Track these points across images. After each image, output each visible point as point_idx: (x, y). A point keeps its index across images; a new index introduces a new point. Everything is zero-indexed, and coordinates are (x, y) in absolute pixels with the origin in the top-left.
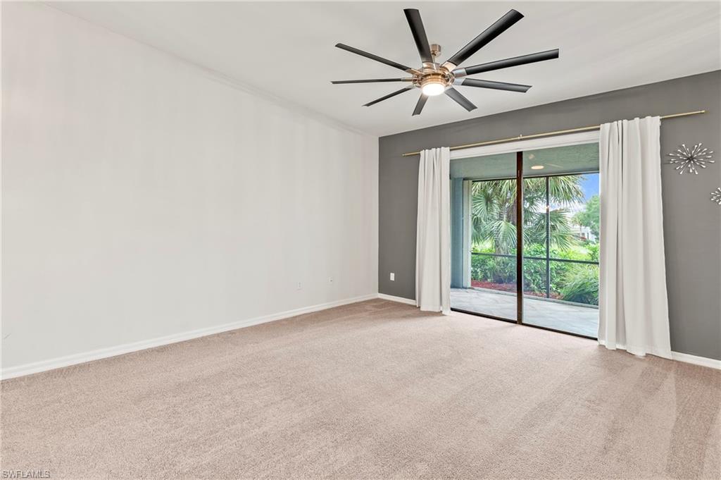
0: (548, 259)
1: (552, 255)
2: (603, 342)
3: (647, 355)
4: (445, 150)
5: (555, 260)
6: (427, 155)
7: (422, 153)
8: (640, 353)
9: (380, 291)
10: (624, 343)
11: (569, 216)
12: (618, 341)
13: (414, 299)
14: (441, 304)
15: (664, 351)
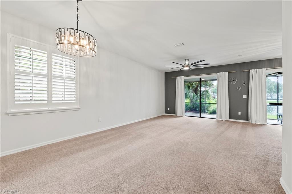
0: (205, 103)
1: (206, 102)
2: (217, 119)
3: (225, 120)
4: (183, 77)
5: (207, 103)
6: (178, 78)
7: (177, 77)
8: (224, 120)
9: (165, 113)
10: (221, 118)
11: (210, 91)
12: (220, 118)
13: (175, 114)
14: (182, 115)
15: (228, 119)
